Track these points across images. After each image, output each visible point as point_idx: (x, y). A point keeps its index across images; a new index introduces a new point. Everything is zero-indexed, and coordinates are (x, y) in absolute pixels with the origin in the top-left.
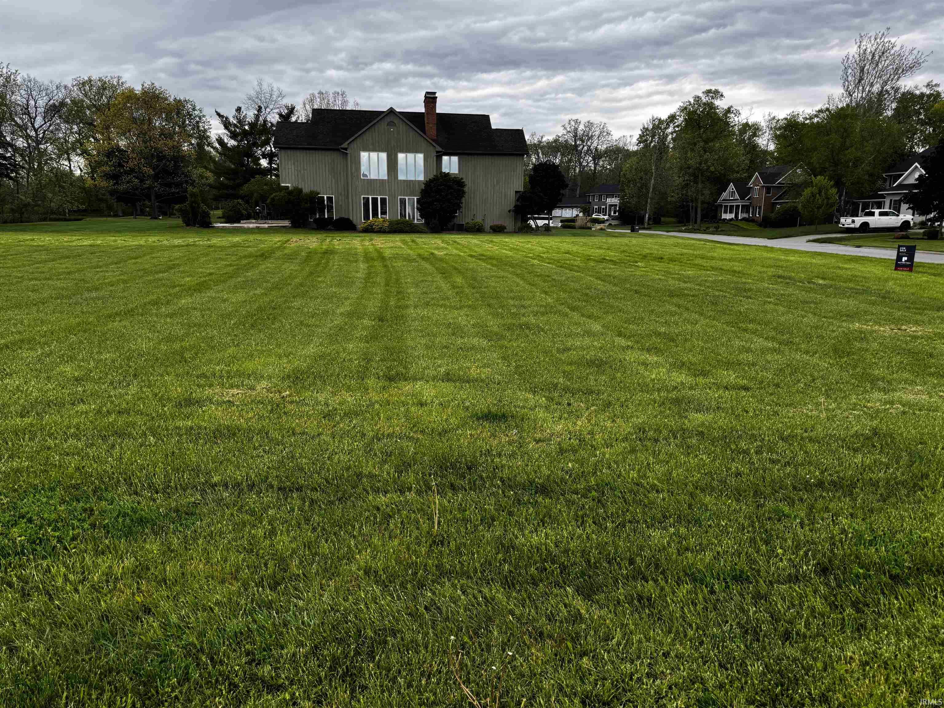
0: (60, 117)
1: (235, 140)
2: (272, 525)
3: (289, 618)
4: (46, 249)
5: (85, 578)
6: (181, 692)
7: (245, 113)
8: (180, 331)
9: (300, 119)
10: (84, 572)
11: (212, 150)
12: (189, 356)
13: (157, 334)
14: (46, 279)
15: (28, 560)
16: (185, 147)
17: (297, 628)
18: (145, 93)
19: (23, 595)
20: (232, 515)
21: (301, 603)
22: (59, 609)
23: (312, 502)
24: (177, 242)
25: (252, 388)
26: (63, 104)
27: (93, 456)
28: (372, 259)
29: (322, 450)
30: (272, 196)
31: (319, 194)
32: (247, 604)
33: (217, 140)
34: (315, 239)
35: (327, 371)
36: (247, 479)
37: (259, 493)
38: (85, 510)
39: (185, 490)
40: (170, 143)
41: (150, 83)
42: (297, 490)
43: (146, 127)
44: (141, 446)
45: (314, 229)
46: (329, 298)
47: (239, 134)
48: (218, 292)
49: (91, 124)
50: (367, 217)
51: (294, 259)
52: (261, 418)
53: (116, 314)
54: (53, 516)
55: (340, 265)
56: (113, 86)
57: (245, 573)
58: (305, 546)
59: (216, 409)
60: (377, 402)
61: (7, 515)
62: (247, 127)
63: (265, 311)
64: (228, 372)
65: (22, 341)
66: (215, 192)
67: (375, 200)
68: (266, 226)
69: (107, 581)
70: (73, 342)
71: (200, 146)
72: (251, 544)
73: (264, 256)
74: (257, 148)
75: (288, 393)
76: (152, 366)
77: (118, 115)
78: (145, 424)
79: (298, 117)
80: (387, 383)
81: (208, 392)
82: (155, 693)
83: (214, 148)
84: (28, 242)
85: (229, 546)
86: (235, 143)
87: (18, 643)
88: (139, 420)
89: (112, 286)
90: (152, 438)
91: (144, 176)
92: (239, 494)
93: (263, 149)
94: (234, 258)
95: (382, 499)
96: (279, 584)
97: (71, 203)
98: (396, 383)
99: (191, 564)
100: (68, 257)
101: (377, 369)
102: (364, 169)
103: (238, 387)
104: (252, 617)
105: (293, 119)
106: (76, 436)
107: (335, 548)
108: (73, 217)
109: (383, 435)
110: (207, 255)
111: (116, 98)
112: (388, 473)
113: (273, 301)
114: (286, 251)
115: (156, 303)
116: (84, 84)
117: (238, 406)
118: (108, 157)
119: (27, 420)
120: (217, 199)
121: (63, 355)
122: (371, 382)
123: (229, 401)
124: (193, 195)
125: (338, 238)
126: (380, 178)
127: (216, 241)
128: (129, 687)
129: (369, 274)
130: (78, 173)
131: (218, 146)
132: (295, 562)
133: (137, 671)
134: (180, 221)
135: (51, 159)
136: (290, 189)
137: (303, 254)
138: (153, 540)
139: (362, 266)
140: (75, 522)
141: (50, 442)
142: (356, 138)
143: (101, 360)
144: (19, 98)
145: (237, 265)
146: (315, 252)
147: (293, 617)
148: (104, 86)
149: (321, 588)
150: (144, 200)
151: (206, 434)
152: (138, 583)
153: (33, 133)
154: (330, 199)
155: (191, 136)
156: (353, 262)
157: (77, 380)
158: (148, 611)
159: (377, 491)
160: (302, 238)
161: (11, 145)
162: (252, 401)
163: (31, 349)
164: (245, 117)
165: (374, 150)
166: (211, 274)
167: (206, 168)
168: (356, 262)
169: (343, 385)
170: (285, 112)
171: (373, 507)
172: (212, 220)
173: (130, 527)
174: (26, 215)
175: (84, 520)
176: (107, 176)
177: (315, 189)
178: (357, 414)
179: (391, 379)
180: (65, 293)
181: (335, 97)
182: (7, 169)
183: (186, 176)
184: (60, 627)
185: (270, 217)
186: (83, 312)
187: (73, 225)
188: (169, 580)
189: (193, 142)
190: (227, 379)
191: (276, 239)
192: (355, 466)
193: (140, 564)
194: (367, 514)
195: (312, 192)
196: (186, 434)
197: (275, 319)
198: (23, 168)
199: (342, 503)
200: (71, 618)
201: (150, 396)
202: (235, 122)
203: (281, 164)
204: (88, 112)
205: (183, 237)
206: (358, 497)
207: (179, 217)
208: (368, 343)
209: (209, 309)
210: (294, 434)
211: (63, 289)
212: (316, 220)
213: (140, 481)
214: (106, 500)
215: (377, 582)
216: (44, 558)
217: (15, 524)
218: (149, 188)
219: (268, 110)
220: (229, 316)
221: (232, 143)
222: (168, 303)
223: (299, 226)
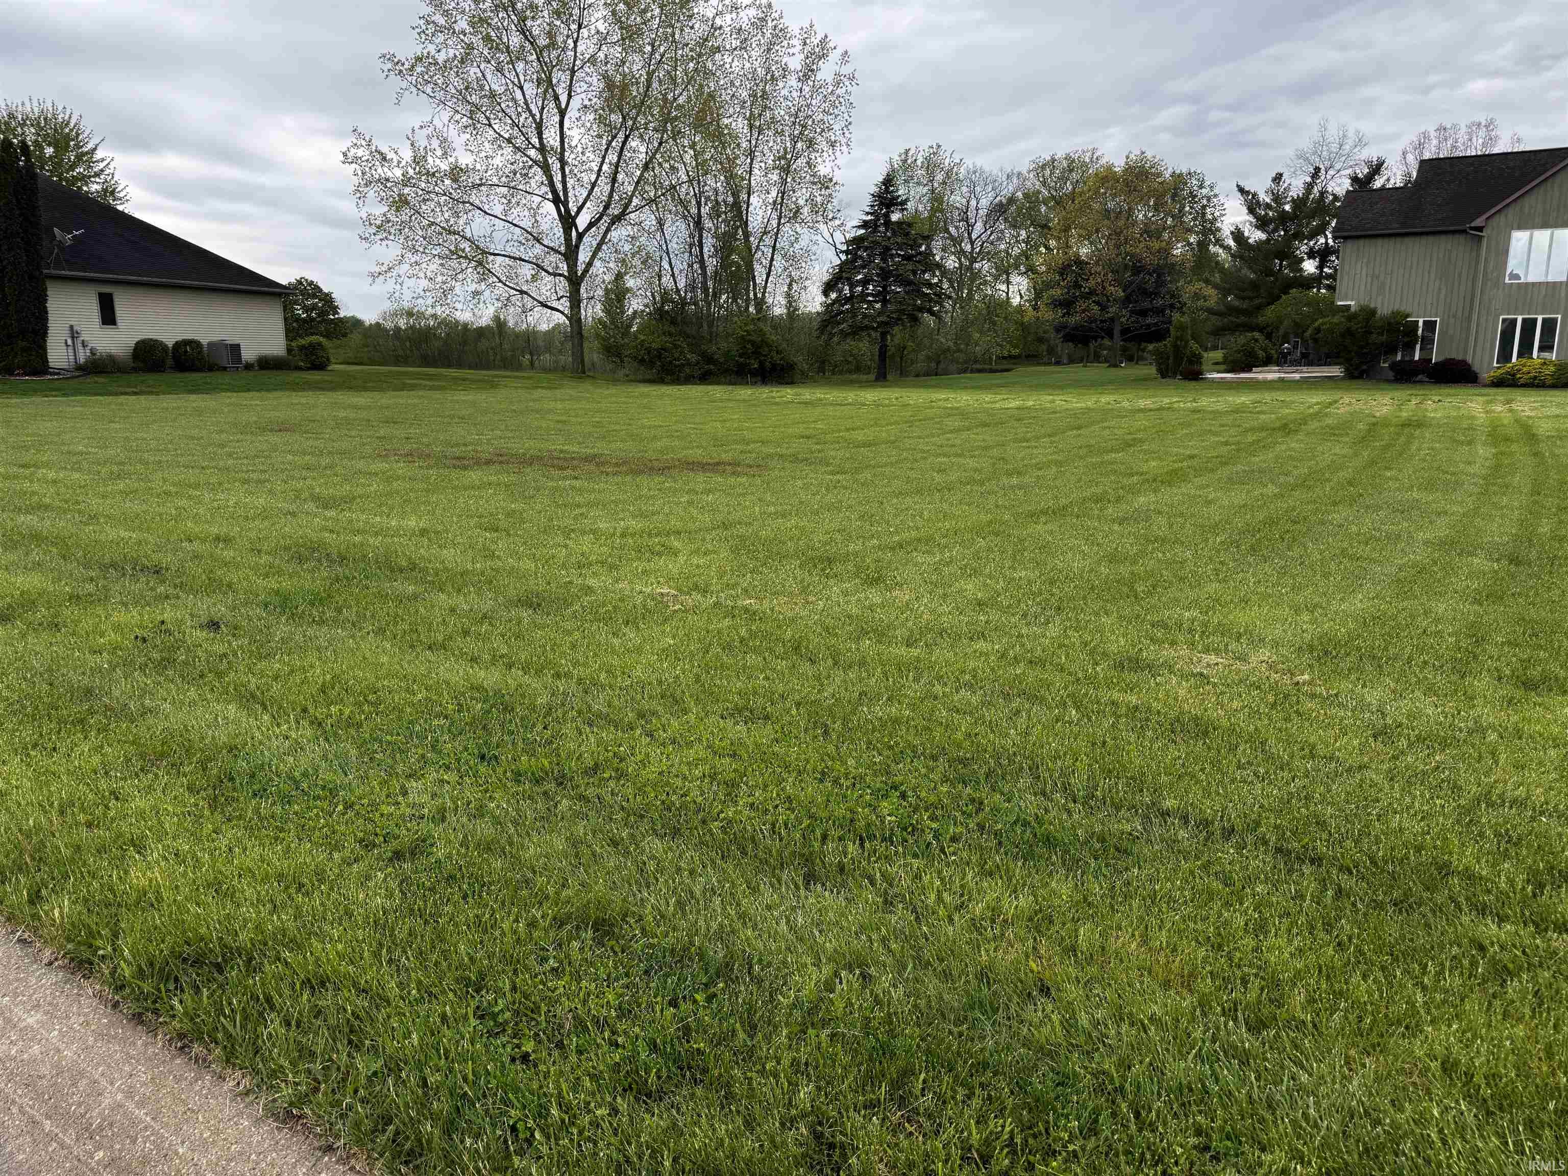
0: (1006, 220)
1: (1264, 231)
2: (1260, 912)
3: (1278, 1097)
4: (962, 413)
5: (963, 903)
6: (1083, 1148)
7: (1288, 182)
8: (1131, 545)
9: (1392, 181)
10: (962, 895)
11: (1221, 251)
12: (1142, 588)
13: (1096, 548)
14: (957, 455)
15: (896, 853)
16: (1178, 250)
17: (1294, 1123)
18: (1129, 169)
19: (886, 902)
20: (1192, 873)
21: (1304, 1078)
22: (927, 940)
23: (1340, 892)
24: (1142, 403)
25: (1243, 658)
26: (1011, 200)
27: (990, 722)
28: (1507, 439)
29: (1366, 799)
30: (1316, 324)
31: (1408, 316)
32: (1204, 1042)
33: (1232, 233)
34: (1386, 400)
35: (1386, 649)
36: (1222, 817)
37: (1240, 847)
38: (973, 800)
39: (1118, 808)
40: (1156, 245)
41: (1139, 153)
42: (1312, 861)
43: (1121, 223)
44: (1057, 721)
45: (1388, 381)
46: (1403, 510)
47: (1271, 220)
48: (1202, 487)
49: (1045, 226)
50: (1505, 356)
51: (1341, 436)
52: (1254, 713)
53: (1042, 512)
54: (932, 798)
55: (1432, 449)
56: (1084, 165)
57: (1206, 985)
58: (1320, 971)
59: (1179, 684)
60: (1491, 726)
61: (878, 779)
62: (1287, 208)
63: (1277, 524)
64: (1205, 625)
65: (919, 540)
66: (1215, 321)
67: (1529, 325)
68: (1297, 376)
69: (993, 921)
70: (980, 547)
71: (1203, 245)
72: (1219, 934)
73: (1286, 428)
74: (1301, 241)
75: (1306, 677)
76: (1084, 598)
77: (1085, 207)
78: (1066, 688)
79: (1388, 180)
80: (1519, 693)
81: (1167, 652)
82: (1043, 1131)
83: (1227, 248)
84: (940, 403)
85: (1183, 927)
86: (1262, 236)
87: (872, 971)
88: (1058, 681)
89: (1040, 469)
90: (1074, 712)
91: (1109, 301)
92: (1206, 840)
93: (1312, 243)
94: (1233, 431)
95: (1490, 929)
96: (1266, 1027)
97: (1001, 346)
98: (1539, 695)
99: (1118, 937)
100: (985, 425)
101: (1498, 659)
102: (1514, 264)
103: (1217, 652)
104: (1211, 1067)
105: (1378, 183)
106: (970, 686)
107: (1381, 997)
108: (999, 367)
109: (1501, 796)
110: (1190, 425)
111: (1085, 183)
112: (1511, 882)
113: (1294, 509)
114: (1329, 421)
115: (1098, 499)
116: (1043, 167)
117: (1215, 685)
118: (1061, 274)
119: (915, 652)
120: (1218, 332)
121: (966, 566)
122: (1482, 684)
123: (1201, 674)
124: (1182, 328)
125: (1436, 398)
126: (1550, 279)
127: (1207, 401)
128: (1010, 1102)
129: (1497, 467)
130: (1016, 301)
131: (1231, 243)
132: (1299, 997)
133: (1021, 1082)
134: (1152, 370)
135: (985, 283)
136: (1353, 309)
137: (1361, 426)
138: (1063, 878)
139: (1483, 451)
140: (960, 818)
141: (938, 689)
142: (1508, 205)
143: (1014, 579)
144: (958, 198)
145: (1238, 443)
146: (1385, 423)
147: (1288, 1097)
148: (1072, 165)
149: (1347, 1063)
150: (1103, 338)
151: (1158, 723)
152: (1035, 939)
153: (968, 248)
154: (1430, 326)
155: (1190, 230)
156: (1462, 443)
157: (979, 605)
158: (1045, 991)
159: (1482, 910)
160: (1363, 397)
161: (939, 266)
162: (1241, 681)
163: (928, 552)
164: (1287, 190)
165: (1544, 225)
166: (1192, 457)
167: (1207, 281)
168: (1470, 443)
169: (1419, 682)
170: (1362, 171)
171: (1472, 941)
172: (1204, 367)
173: (1031, 846)
174: (942, 366)
175: (970, 815)
176: (1057, 304)
177: (1404, 308)
178: (1444, 744)
179: (1529, 685)
180: (977, 477)
181: (1470, 134)
182: (930, 300)
183: (1173, 296)
184: (926, 968)
185: (1307, 360)
186: (997, 506)
187: (997, 378)
188: (1082, 953)
189: (1192, 240)
190: (1201, 637)
191: (1314, 399)
192: (1435, 847)
193: (1041, 911)
194: (1455, 950)
195: (1395, 314)
196: (1127, 716)
197: (1294, 540)
198: (950, 297)
199: (1400, 912)
200: (941, 960)
201: (1078, 644)
202: (1268, 200)
203: (1343, 268)
204: (1043, 209)
205: (1154, 396)
206: (1437, 910)
207: (1151, 364)
208: (1481, 605)
209: (1182, 515)
210: (1313, 757)
211: (976, 470)
212: (1394, 366)
213: (1051, 777)
214: (1002, 794)
215: (1467, 1096)
216: (915, 856)
217: (886, 796)
218: (1112, 320)
219: (1331, 172)
220: (1215, 528)
221: (1256, 236)
222: (1118, 500)
223: (1359, 377)
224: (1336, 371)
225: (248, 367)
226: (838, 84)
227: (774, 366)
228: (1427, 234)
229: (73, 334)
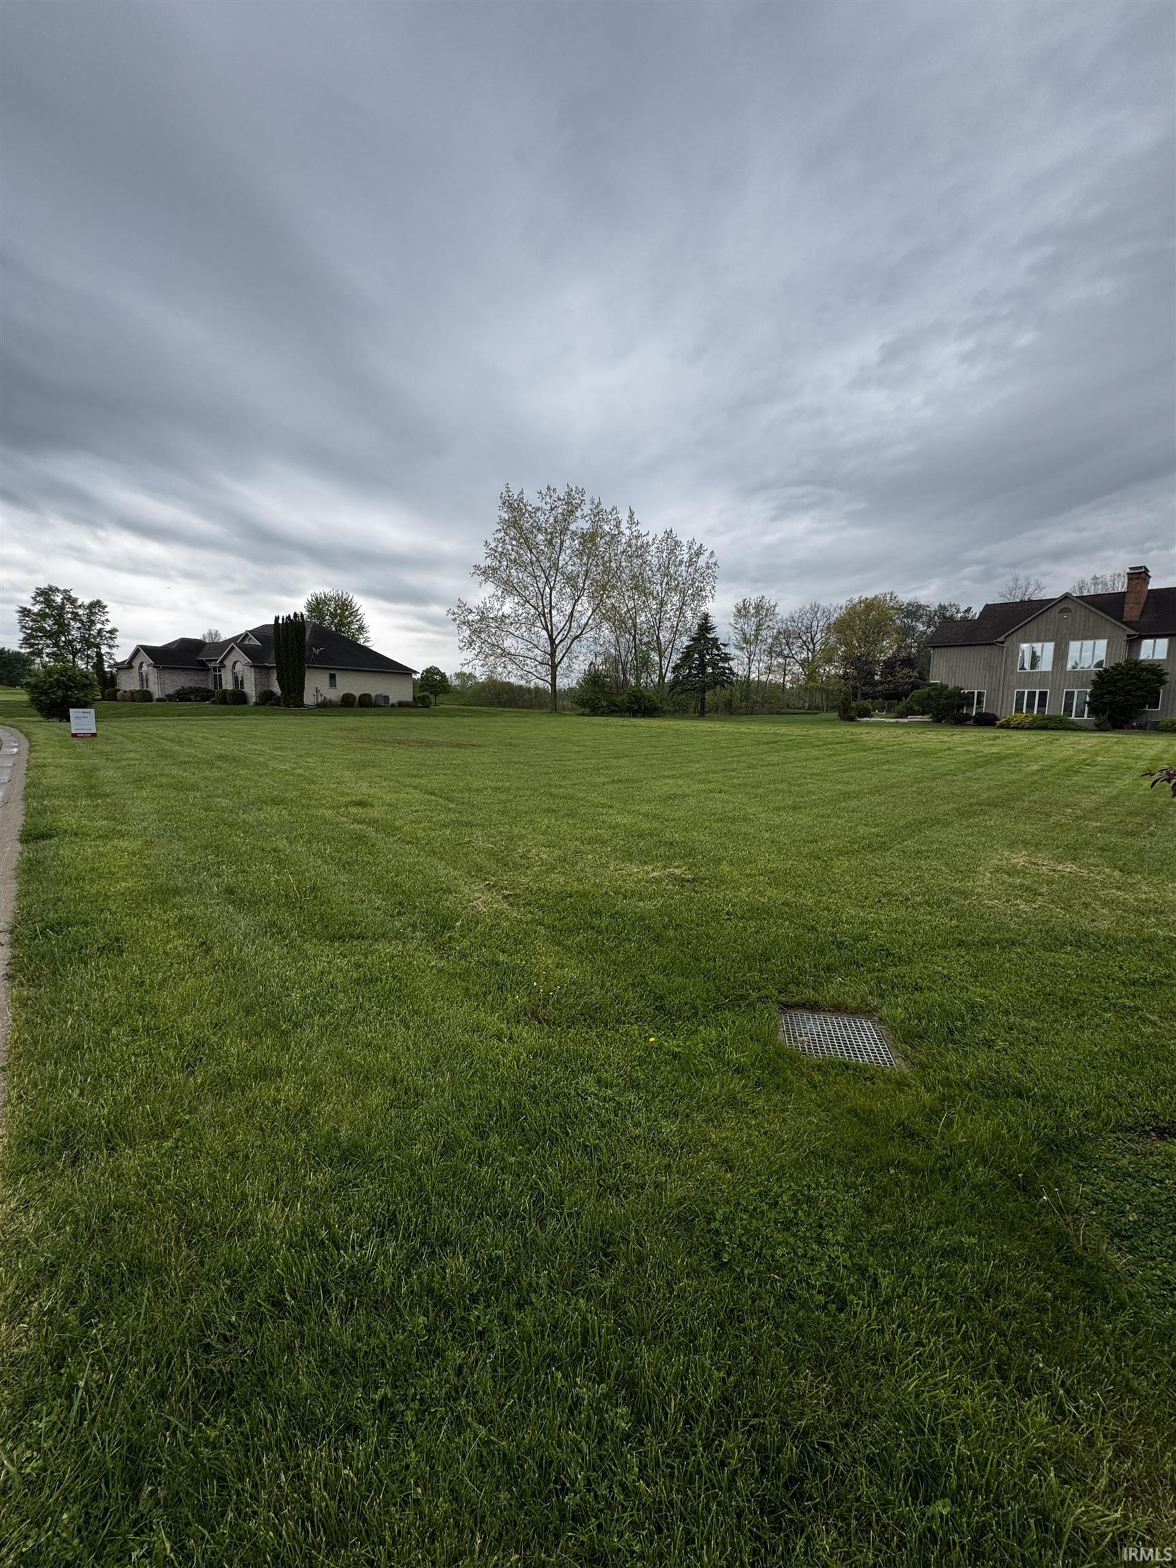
50: (1018, 711)
67: (1032, 694)
136: (937, 685)
142: (1017, 630)
154: (981, 694)
165: (1038, 640)
203: (933, 663)
223: (939, 721)
224: (926, 718)
225: (393, 706)
226: (708, 568)
227: (646, 708)
228: (955, 646)
229: (317, 691)
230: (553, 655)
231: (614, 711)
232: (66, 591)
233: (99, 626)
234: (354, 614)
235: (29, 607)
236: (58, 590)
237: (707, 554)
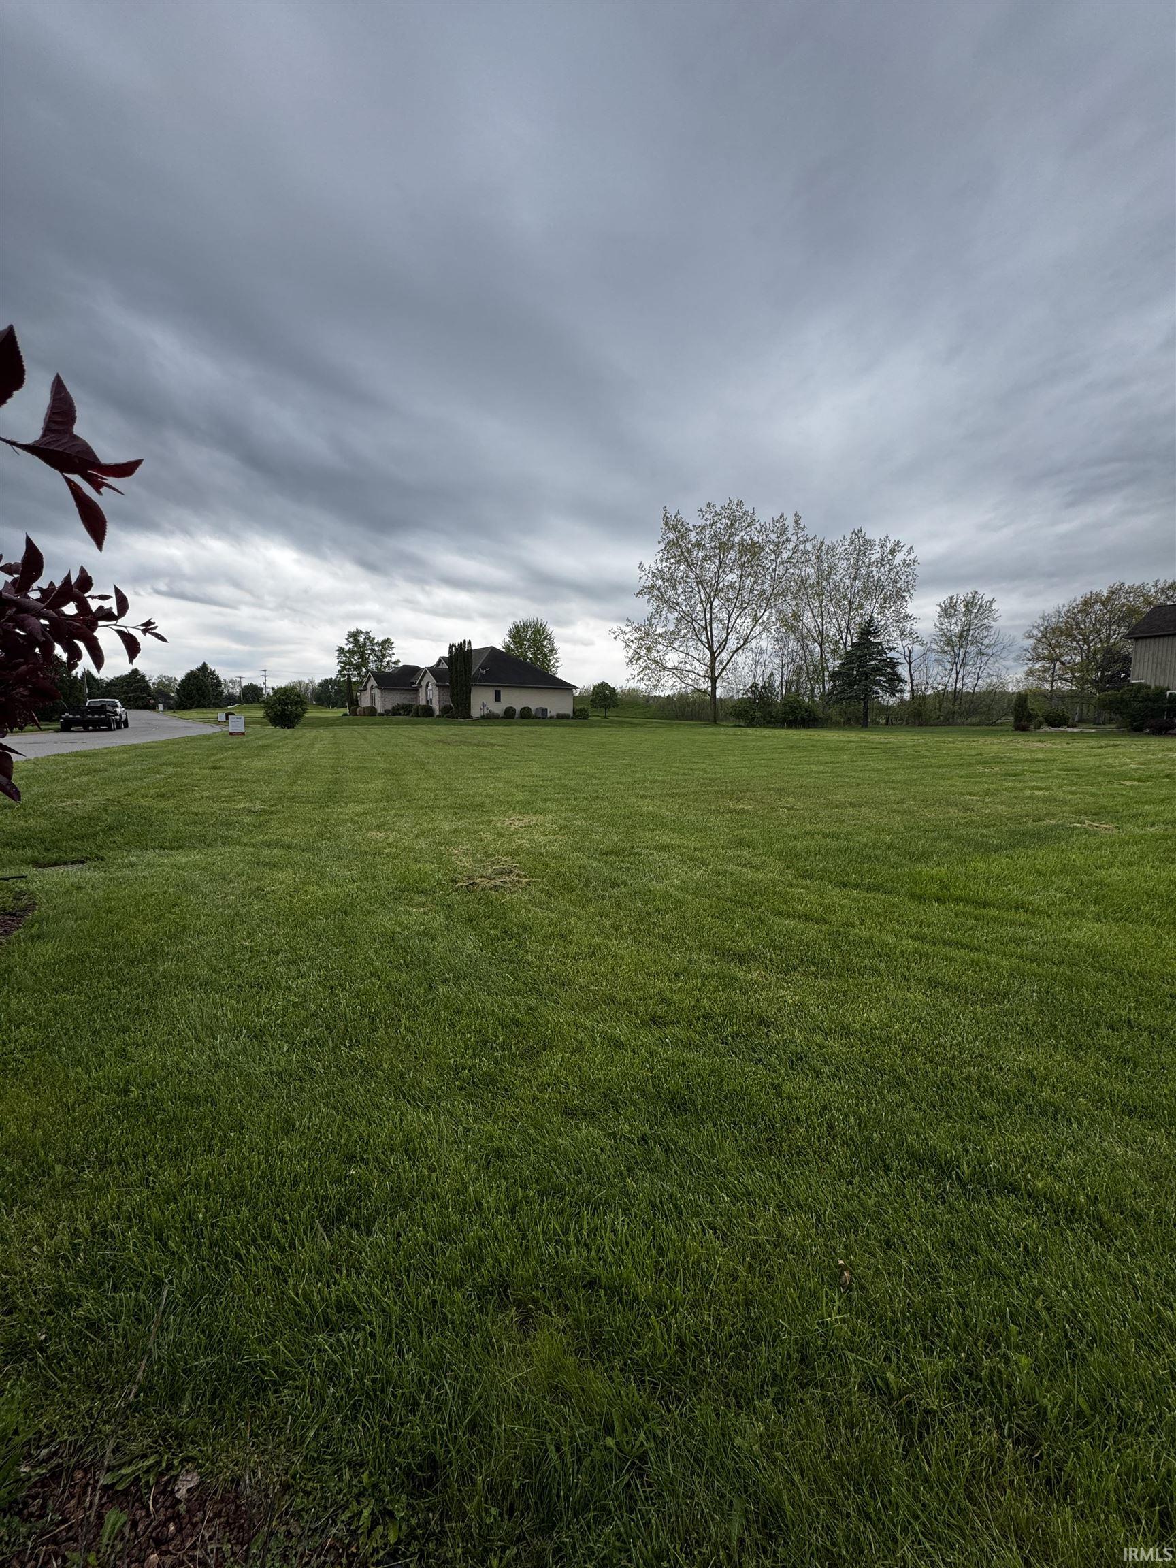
203: (1135, 658)
225: (551, 717)
226: (906, 565)
229: (484, 705)
230: (713, 668)
231: (770, 722)
232: (367, 633)
233: (387, 659)
234: (548, 637)
235: (344, 646)
236: (362, 632)
237: (905, 549)
